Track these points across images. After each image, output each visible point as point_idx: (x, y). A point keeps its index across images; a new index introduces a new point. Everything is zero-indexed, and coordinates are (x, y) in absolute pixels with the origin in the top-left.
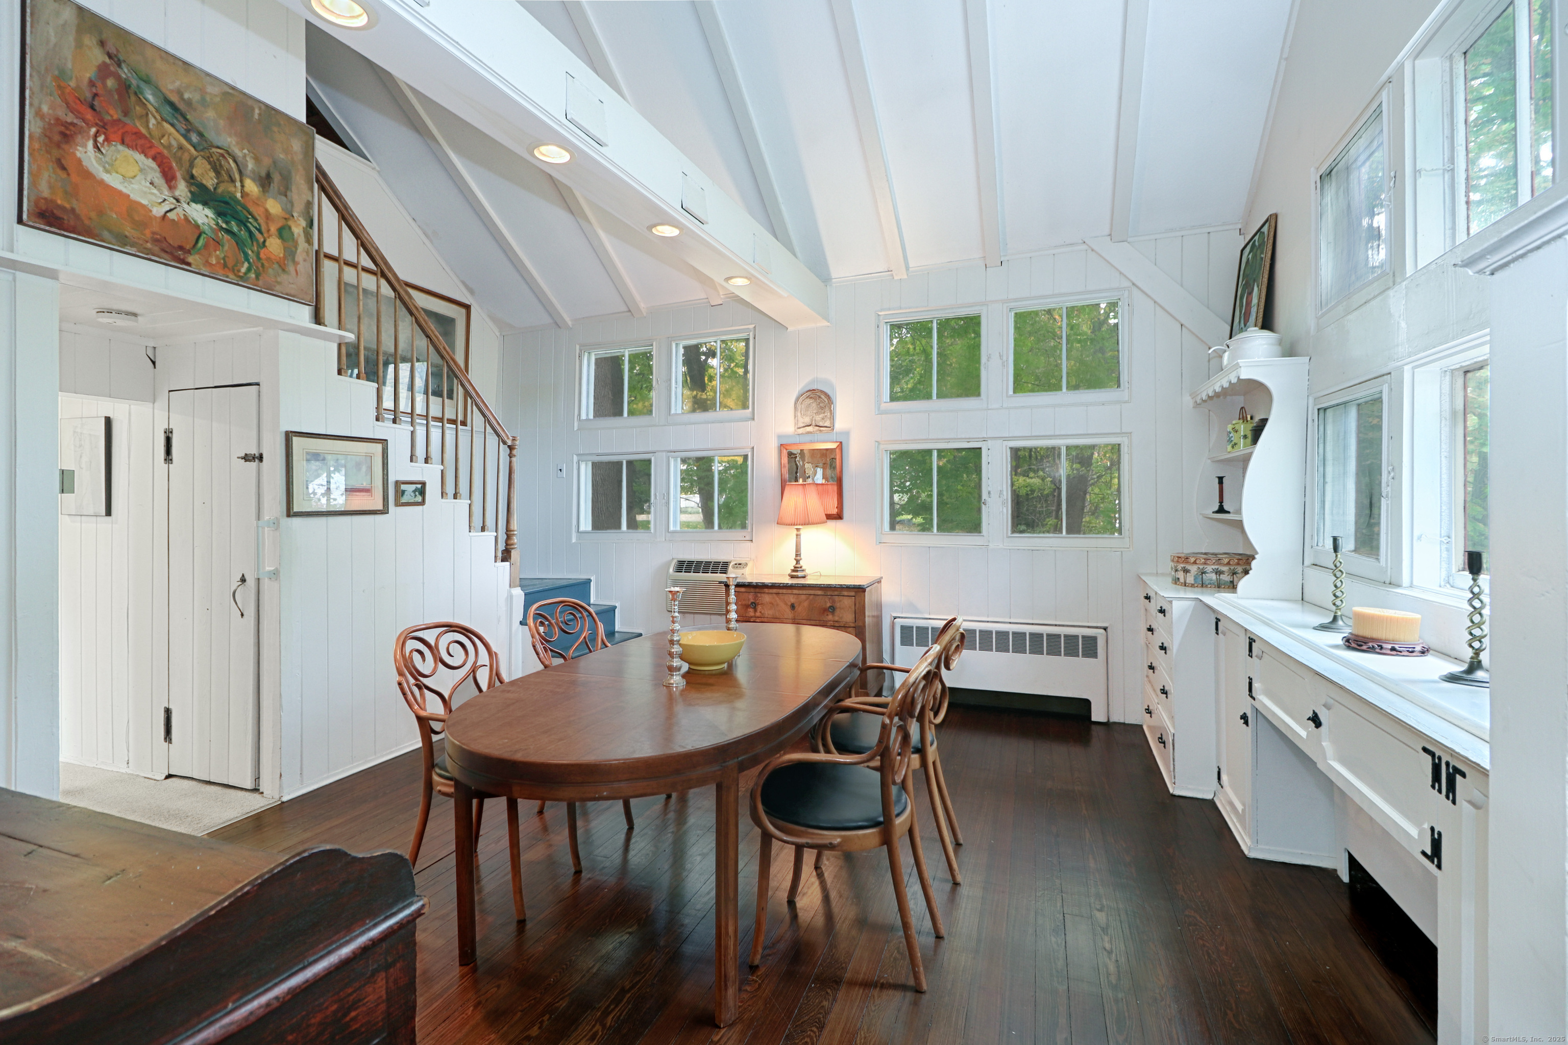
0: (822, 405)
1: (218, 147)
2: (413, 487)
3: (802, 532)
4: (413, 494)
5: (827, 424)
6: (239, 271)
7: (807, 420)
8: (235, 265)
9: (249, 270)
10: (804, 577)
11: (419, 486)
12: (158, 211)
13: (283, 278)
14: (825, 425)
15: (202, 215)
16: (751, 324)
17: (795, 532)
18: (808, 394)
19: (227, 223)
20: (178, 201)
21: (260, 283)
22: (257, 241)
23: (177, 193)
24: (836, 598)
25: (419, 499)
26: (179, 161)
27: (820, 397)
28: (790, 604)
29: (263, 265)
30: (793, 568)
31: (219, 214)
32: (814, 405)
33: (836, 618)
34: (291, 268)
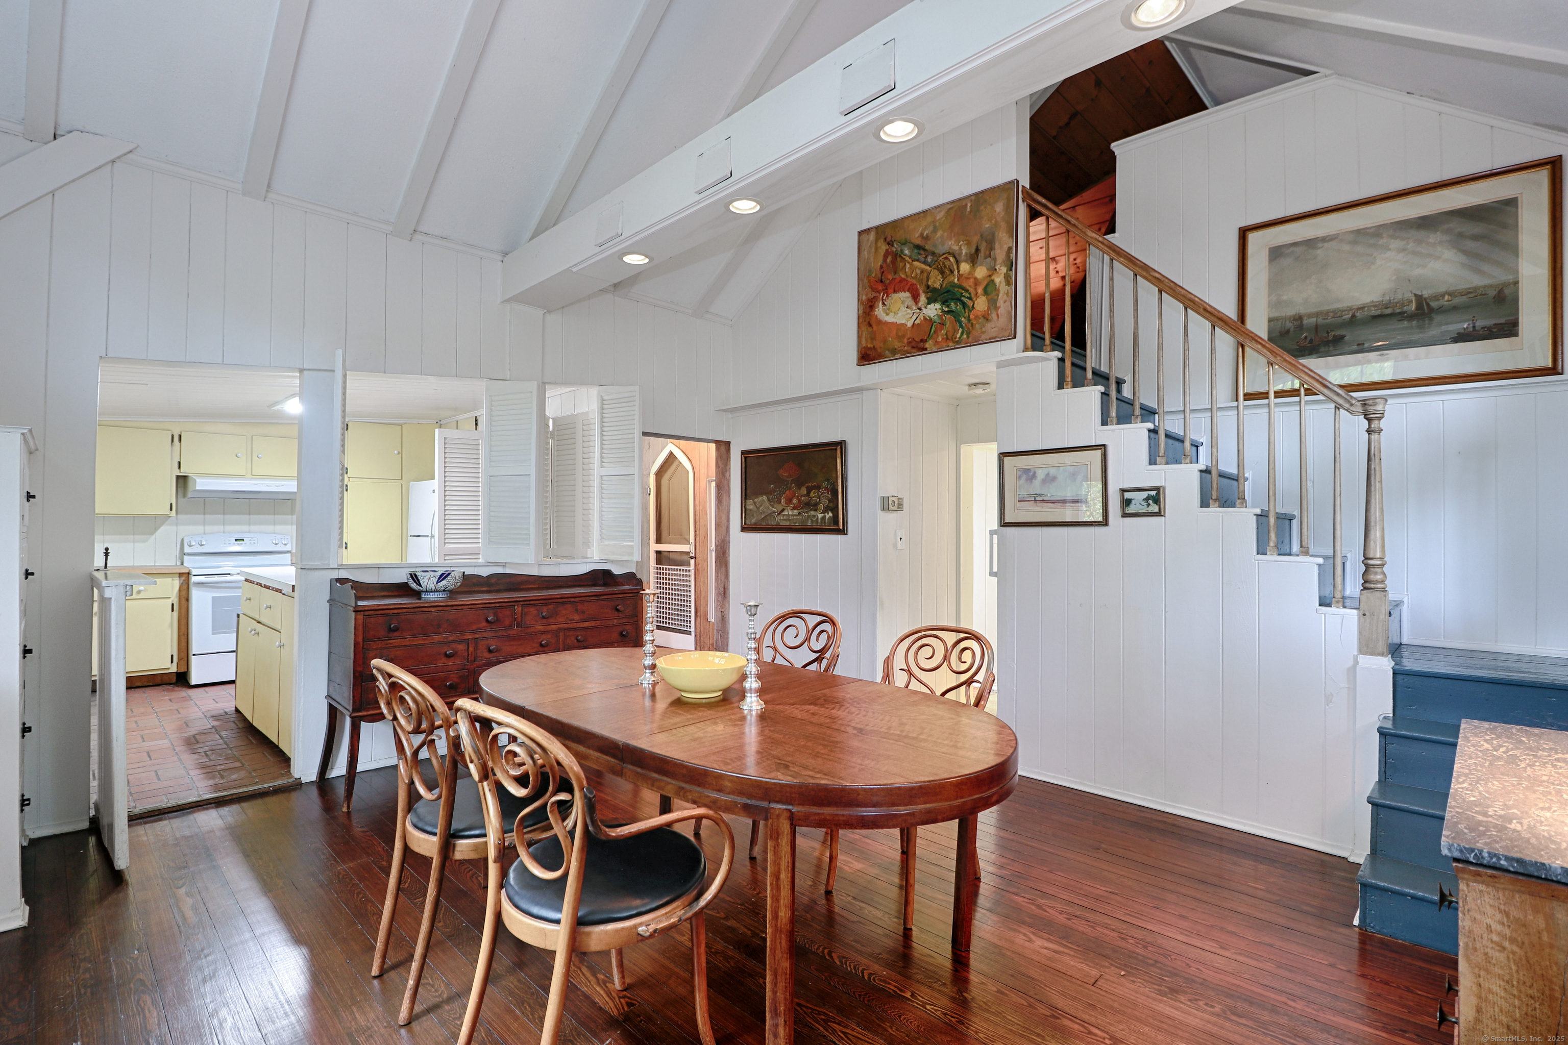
1: (944, 254)
2: (1145, 494)
4: (1144, 503)
6: (956, 338)
8: (954, 335)
9: (962, 333)
11: (1153, 493)
12: (910, 324)
13: (989, 325)
15: (933, 310)
19: (948, 306)
20: (920, 309)
21: (970, 339)
22: (968, 307)
23: (920, 304)
25: (1154, 508)
26: (921, 281)
29: (972, 324)
31: (944, 302)
34: (994, 316)
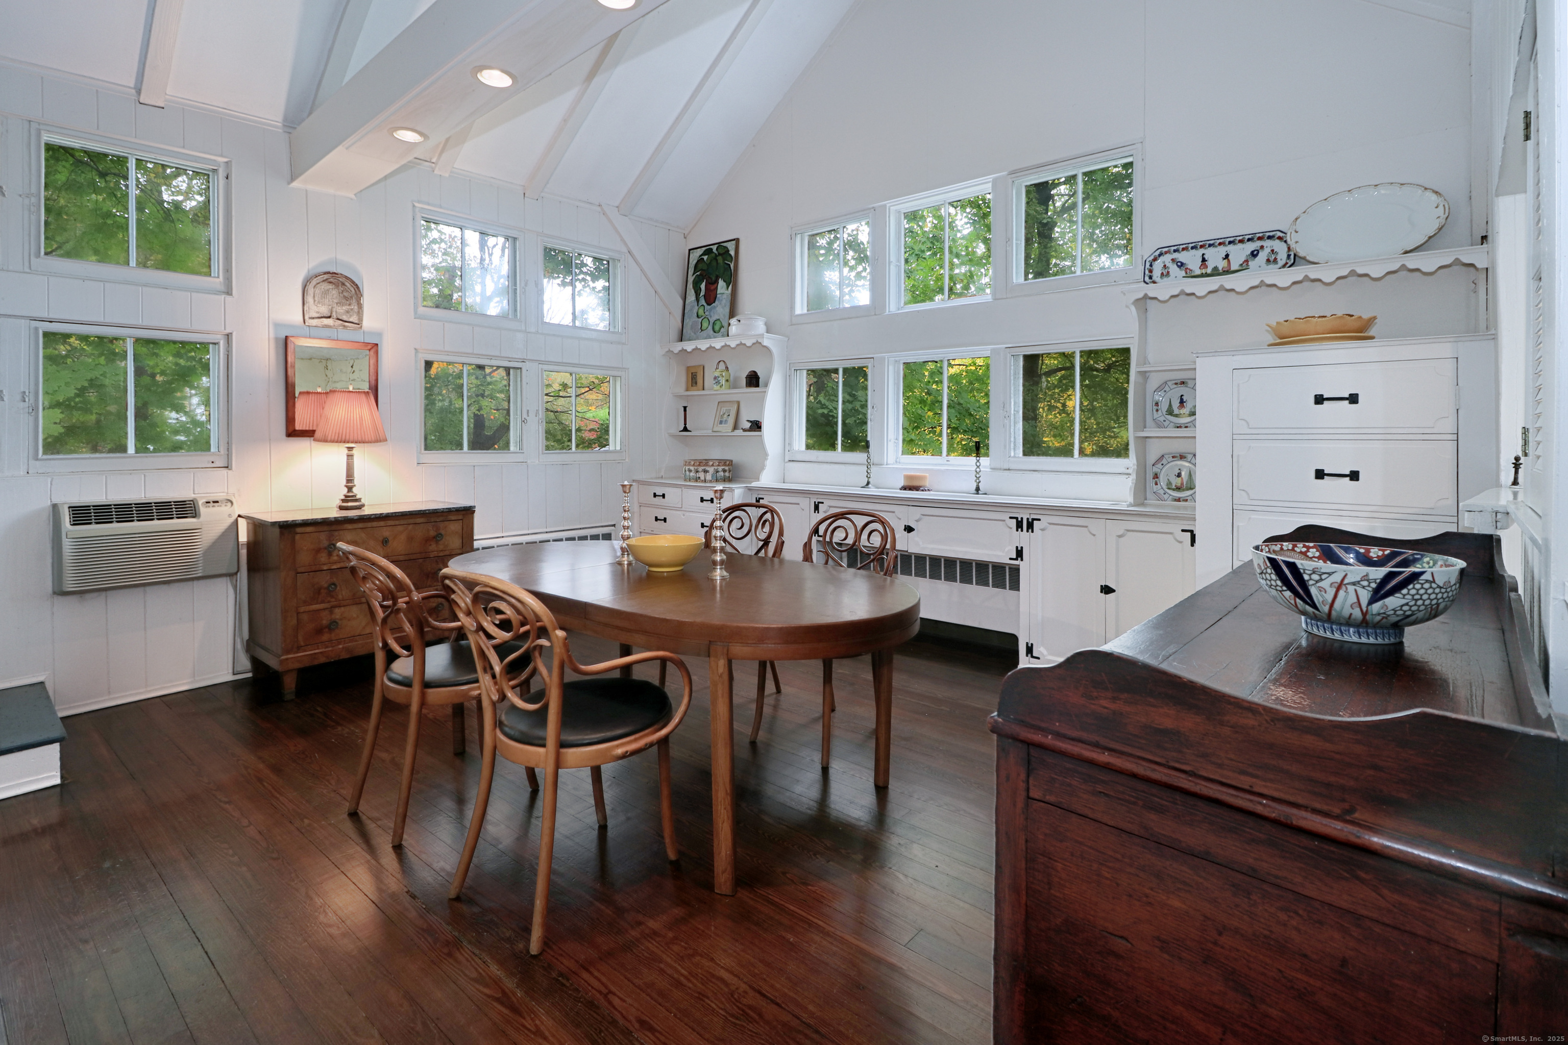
0: (346, 294)
3: (354, 452)
5: (354, 319)
7: (324, 310)
10: (359, 508)
14: (351, 320)
16: (222, 156)
17: (346, 451)
18: (326, 276)
24: (442, 525)
27: (343, 284)
28: (381, 539)
30: (343, 497)
32: (335, 292)
33: (441, 547)
